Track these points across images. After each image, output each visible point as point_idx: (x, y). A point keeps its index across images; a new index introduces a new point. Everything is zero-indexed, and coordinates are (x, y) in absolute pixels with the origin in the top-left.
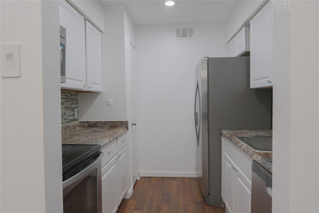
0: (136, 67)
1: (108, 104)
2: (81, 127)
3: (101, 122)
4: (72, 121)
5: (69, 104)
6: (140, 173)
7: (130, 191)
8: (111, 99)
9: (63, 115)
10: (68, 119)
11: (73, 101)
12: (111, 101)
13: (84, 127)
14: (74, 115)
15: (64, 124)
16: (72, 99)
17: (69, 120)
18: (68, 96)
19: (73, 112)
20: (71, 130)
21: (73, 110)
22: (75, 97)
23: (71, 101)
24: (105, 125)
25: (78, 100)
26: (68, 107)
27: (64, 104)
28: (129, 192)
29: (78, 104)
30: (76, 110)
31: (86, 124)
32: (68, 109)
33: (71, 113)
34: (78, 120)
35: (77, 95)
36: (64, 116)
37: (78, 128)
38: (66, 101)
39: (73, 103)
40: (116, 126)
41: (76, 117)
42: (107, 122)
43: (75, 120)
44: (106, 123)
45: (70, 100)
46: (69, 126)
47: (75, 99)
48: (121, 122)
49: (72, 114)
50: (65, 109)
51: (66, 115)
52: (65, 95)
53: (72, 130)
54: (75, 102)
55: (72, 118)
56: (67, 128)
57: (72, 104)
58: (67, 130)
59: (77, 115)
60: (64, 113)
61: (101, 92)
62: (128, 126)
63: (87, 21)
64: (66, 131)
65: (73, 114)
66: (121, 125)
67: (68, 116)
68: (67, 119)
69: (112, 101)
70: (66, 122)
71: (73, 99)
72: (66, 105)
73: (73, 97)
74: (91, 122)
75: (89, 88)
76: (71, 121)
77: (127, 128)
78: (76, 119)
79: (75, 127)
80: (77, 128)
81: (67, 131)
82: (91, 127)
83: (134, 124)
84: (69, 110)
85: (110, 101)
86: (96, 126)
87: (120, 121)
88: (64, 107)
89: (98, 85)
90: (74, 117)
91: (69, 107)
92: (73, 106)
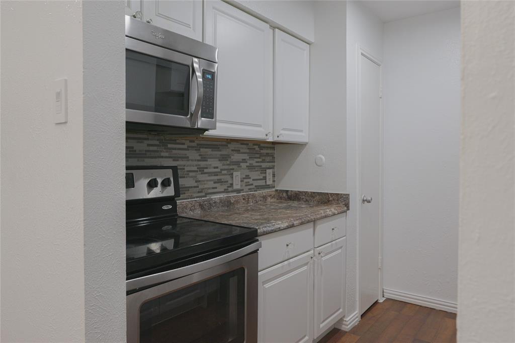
0: (381, 98)
1: (318, 164)
2: (277, 199)
3: (306, 192)
4: (261, 188)
5: (257, 162)
6: (385, 291)
7: (352, 319)
8: (323, 155)
9: (244, 178)
10: (254, 185)
11: (264, 158)
12: (321, 159)
13: (281, 198)
14: (266, 179)
15: (245, 192)
16: (261, 155)
17: (256, 186)
18: (254, 149)
19: (264, 175)
20: (257, 202)
21: (264, 171)
22: (269, 151)
23: (259, 158)
24: (311, 199)
25: (275, 156)
26: (254, 166)
27: (247, 162)
28: (347, 319)
29: (275, 162)
30: (269, 171)
31: (285, 195)
32: (255, 169)
33: (259, 175)
34: (274, 187)
35: (274, 148)
36: (245, 180)
37: (272, 200)
38: (250, 158)
39: (265, 160)
40: (329, 201)
41: (269, 182)
42: (314, 193)
43: (268, 187)
44: (313, 195)
45: (258, 156)
46: (254, 196)
47: (267, 154)
48: (338, 194)
49: (262, 177)
50: (248, 169)
51: (250, 178)
52: (248, 149)
53: (259, 202)
54: (268, 159)
55: (262, 183)
56: (248, 199)
57: (261, 162)
58: (248, 201)
59: (272, 180)
60: (246, 176)
61: (307, 143)
62: (349, 202)
63: (277, 29)
64: (246, 203)
65: (264, 177)
66: (338, 200)
67: (253, 180)
68: (252, 184)
69: (323, 158)
70: (249, 189)
71: (265, 154)
72: (250, 164)
73: (264, 151)
74: (292, 191)
75: (278, 137)
76: (259, 187)
77: (347, 206)
78: (269, 185)
79: (265, 198)
80: (269, 199)
81: (248, 203)
82: (291, 200)
83: (366, 200)
84: (256, 171)
85: (320, 157)
86: (298, 199)
87: (336, 194)
88: (247, 166)
89: (301, 131)
90: (266, 182)
91: (257, 166)
92: (264, 165)
